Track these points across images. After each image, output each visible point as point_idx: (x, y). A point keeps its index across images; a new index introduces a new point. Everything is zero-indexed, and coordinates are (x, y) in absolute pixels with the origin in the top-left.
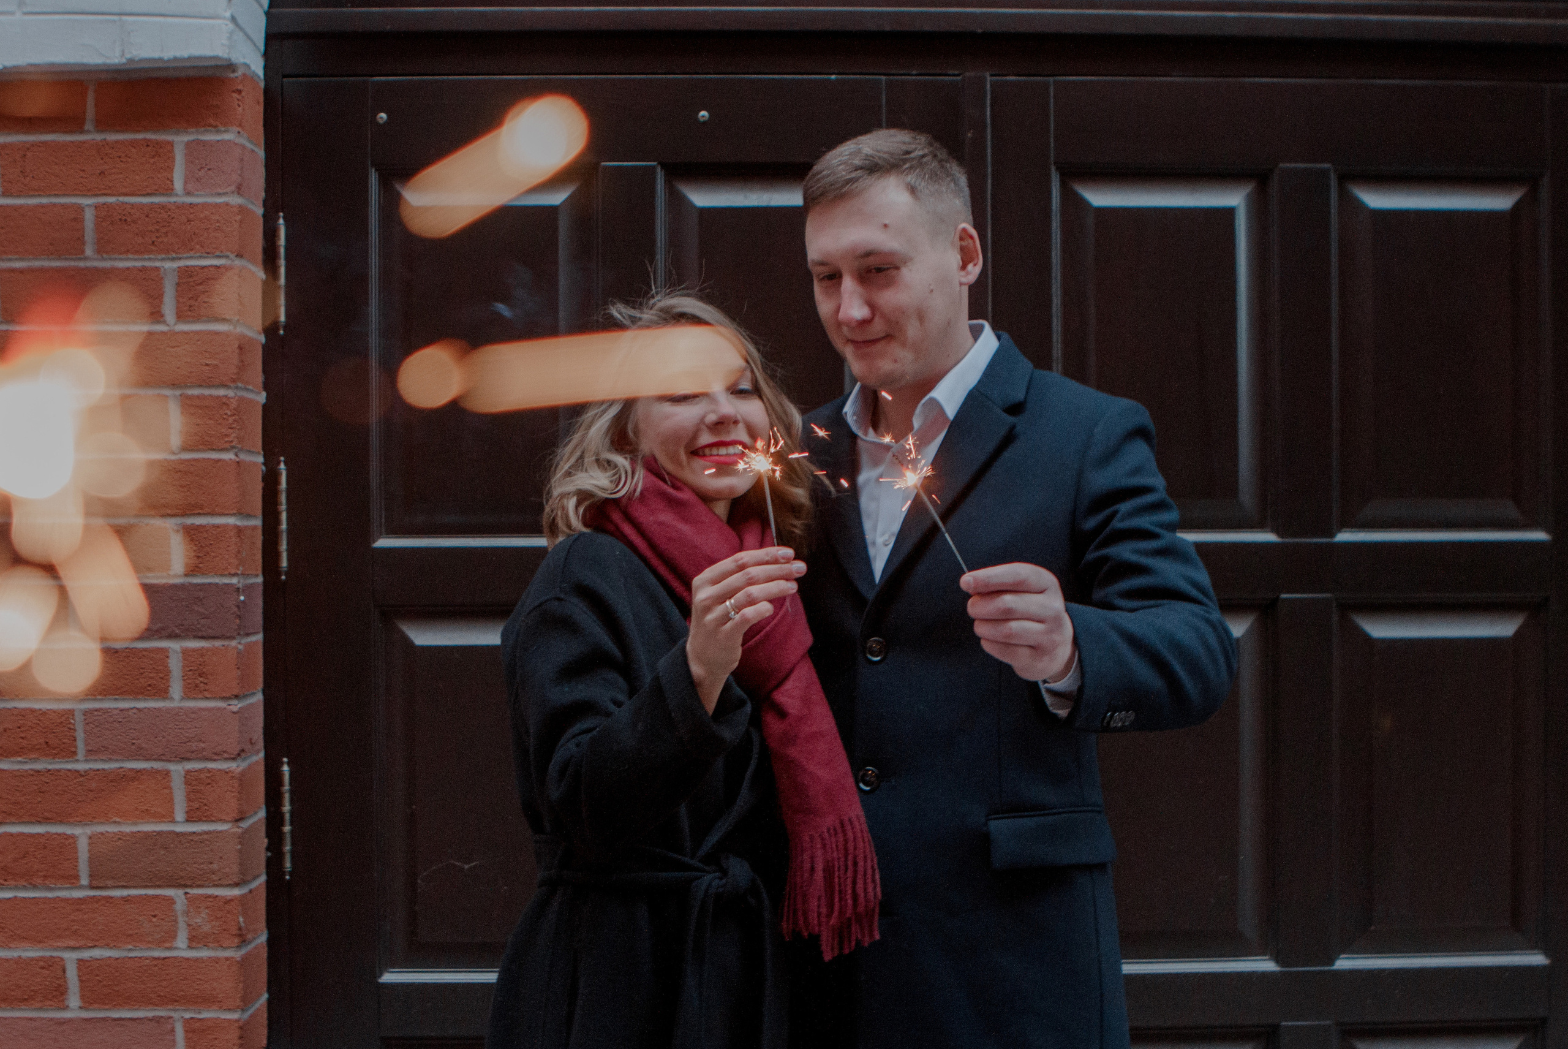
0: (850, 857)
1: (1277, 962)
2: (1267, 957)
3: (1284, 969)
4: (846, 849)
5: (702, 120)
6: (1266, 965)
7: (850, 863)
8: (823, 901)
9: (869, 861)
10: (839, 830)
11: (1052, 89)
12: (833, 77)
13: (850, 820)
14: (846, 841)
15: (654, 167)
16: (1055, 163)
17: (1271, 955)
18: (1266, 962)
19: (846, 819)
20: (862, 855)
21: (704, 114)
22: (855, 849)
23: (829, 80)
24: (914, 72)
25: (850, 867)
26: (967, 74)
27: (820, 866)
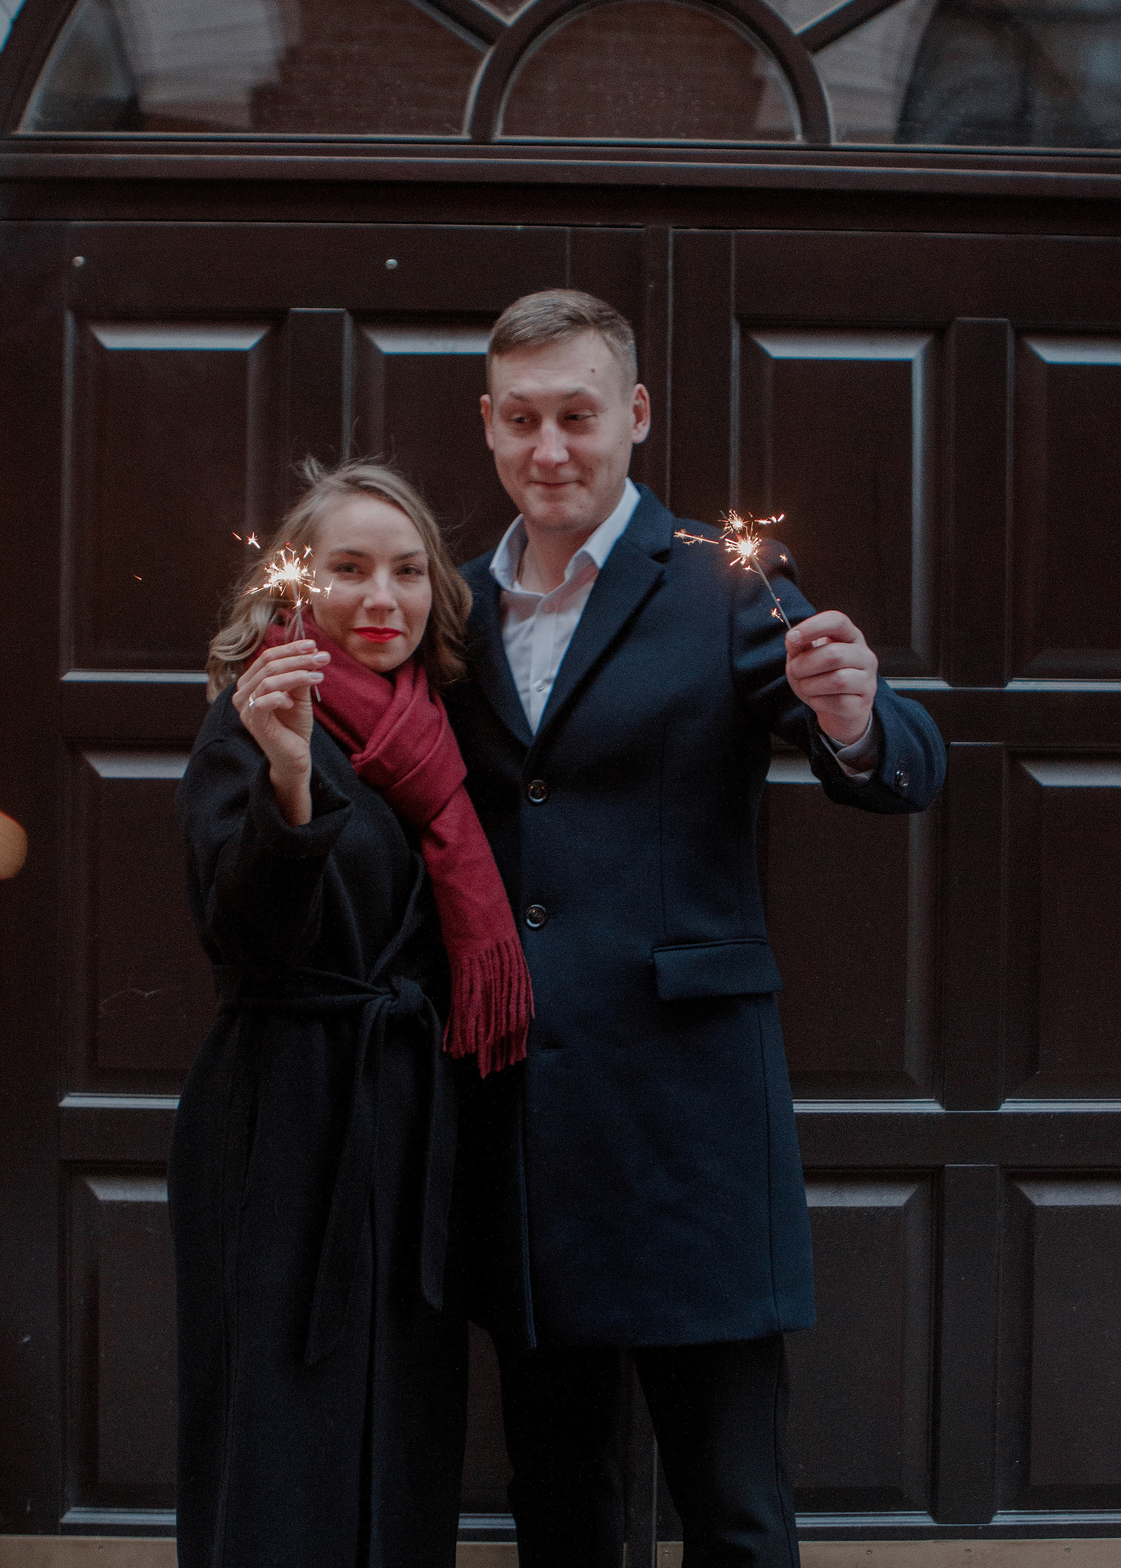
0: (506, 978)
1: (942, 1105)
2: (933, 1100)
3: (947, 1112)
4: (502, 971)
5: (390, 267)
6: (932, 1107)
7: (506, 985)
8: (481, 1020)
9: (524, 982)
10: (496, 954)
11: (733, 242)
12: (519, 227)
13: (506, 943)
14: (502, 964)
15: (341, 315)
16: (736, 315)
17: (936, 1098)
18: (931, 1104)
19: (502, 942)
20: (516, 977)
21: (392, 262)
22: (510, 970)
23: (515, 232)
24: (598, 224)
25: (506, 988)
26: (650, 227)
27: (478, 988)
